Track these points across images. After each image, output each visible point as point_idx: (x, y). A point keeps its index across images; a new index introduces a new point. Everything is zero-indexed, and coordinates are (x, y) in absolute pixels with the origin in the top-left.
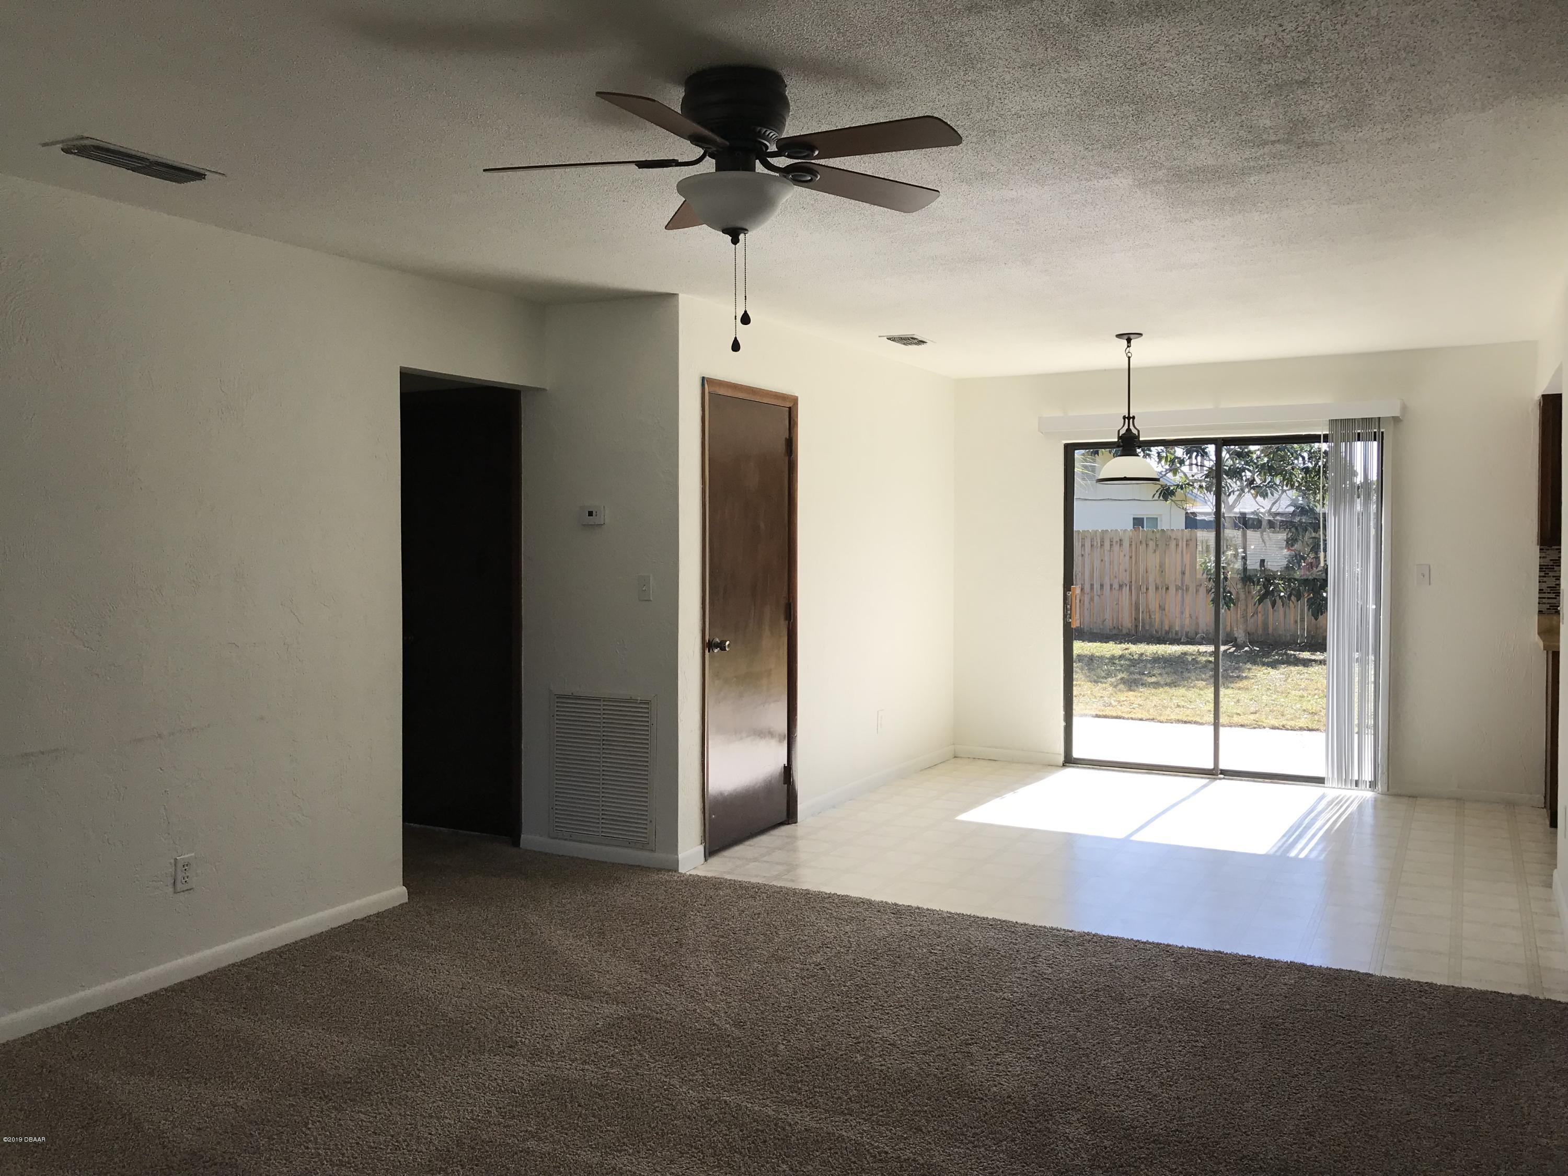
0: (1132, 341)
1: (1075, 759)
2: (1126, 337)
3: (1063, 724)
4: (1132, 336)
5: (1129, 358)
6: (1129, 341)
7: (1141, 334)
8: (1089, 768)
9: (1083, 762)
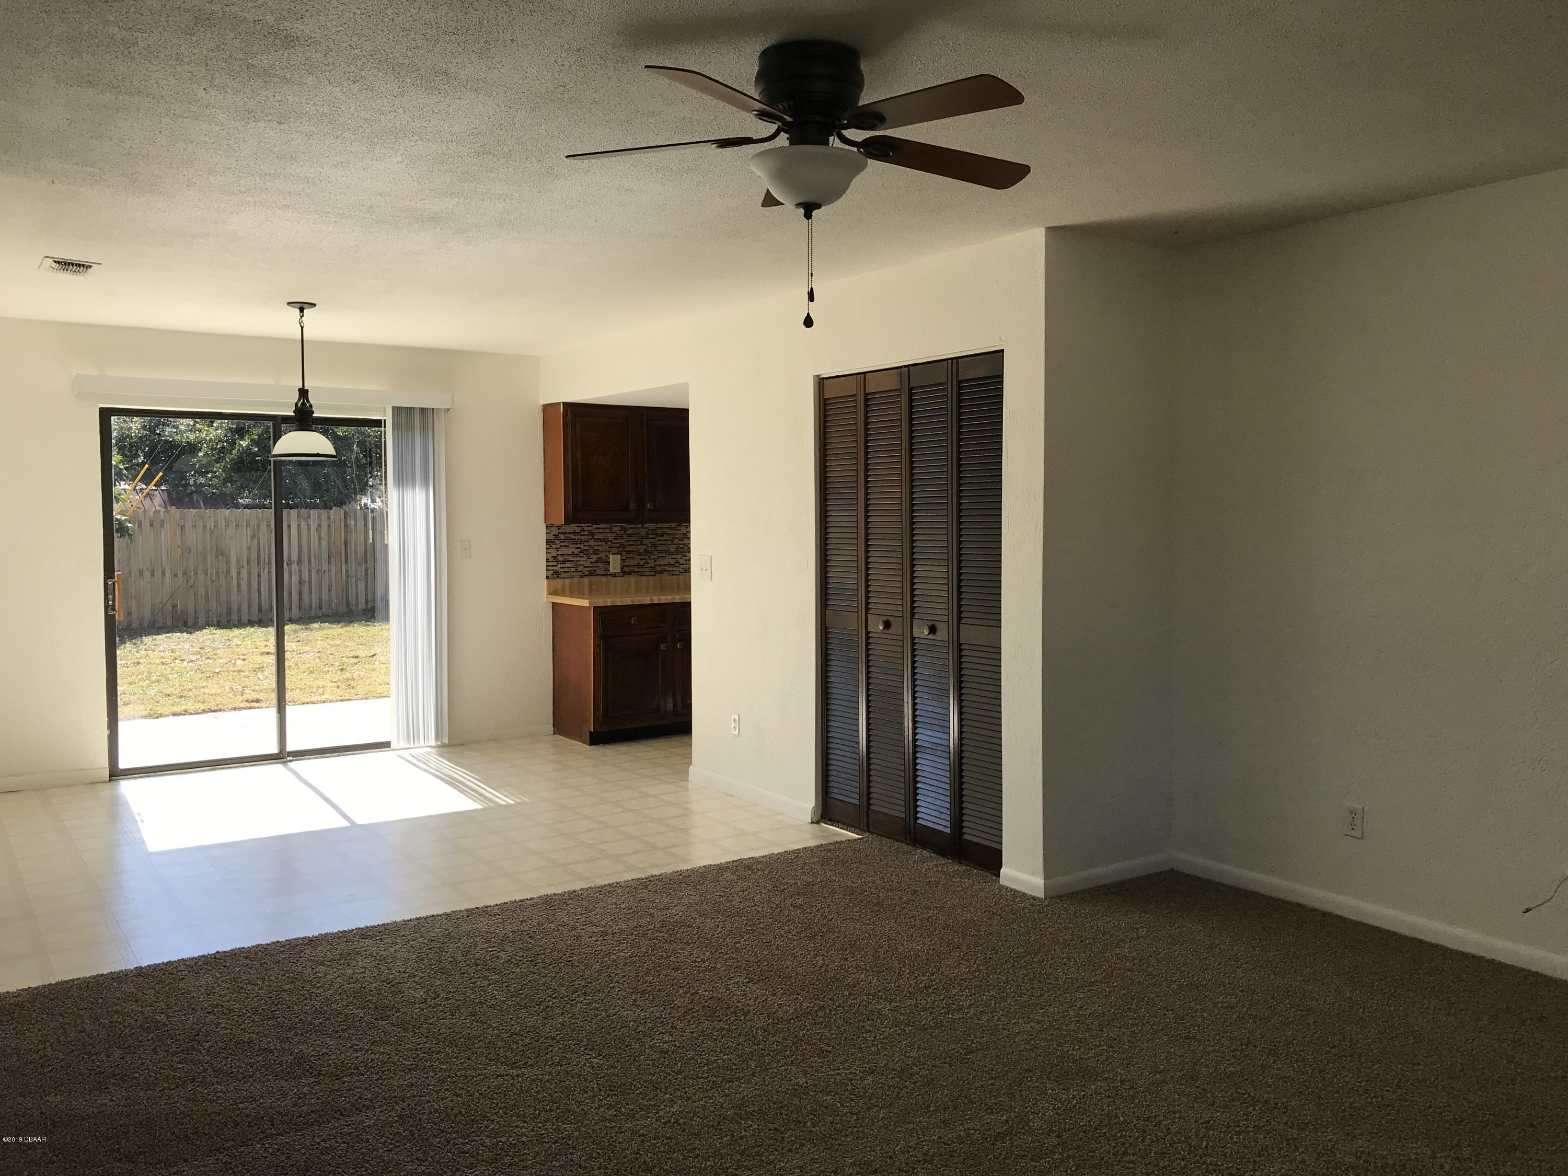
0: (305, 311)
1: (122, 770)
2: (299, 305)
3: (107, 732)
4: (305, 306)
5: (302, 328)
6: (302, 310)
7: (314, 305)
8: (141, 777)
9: (131, 772)
